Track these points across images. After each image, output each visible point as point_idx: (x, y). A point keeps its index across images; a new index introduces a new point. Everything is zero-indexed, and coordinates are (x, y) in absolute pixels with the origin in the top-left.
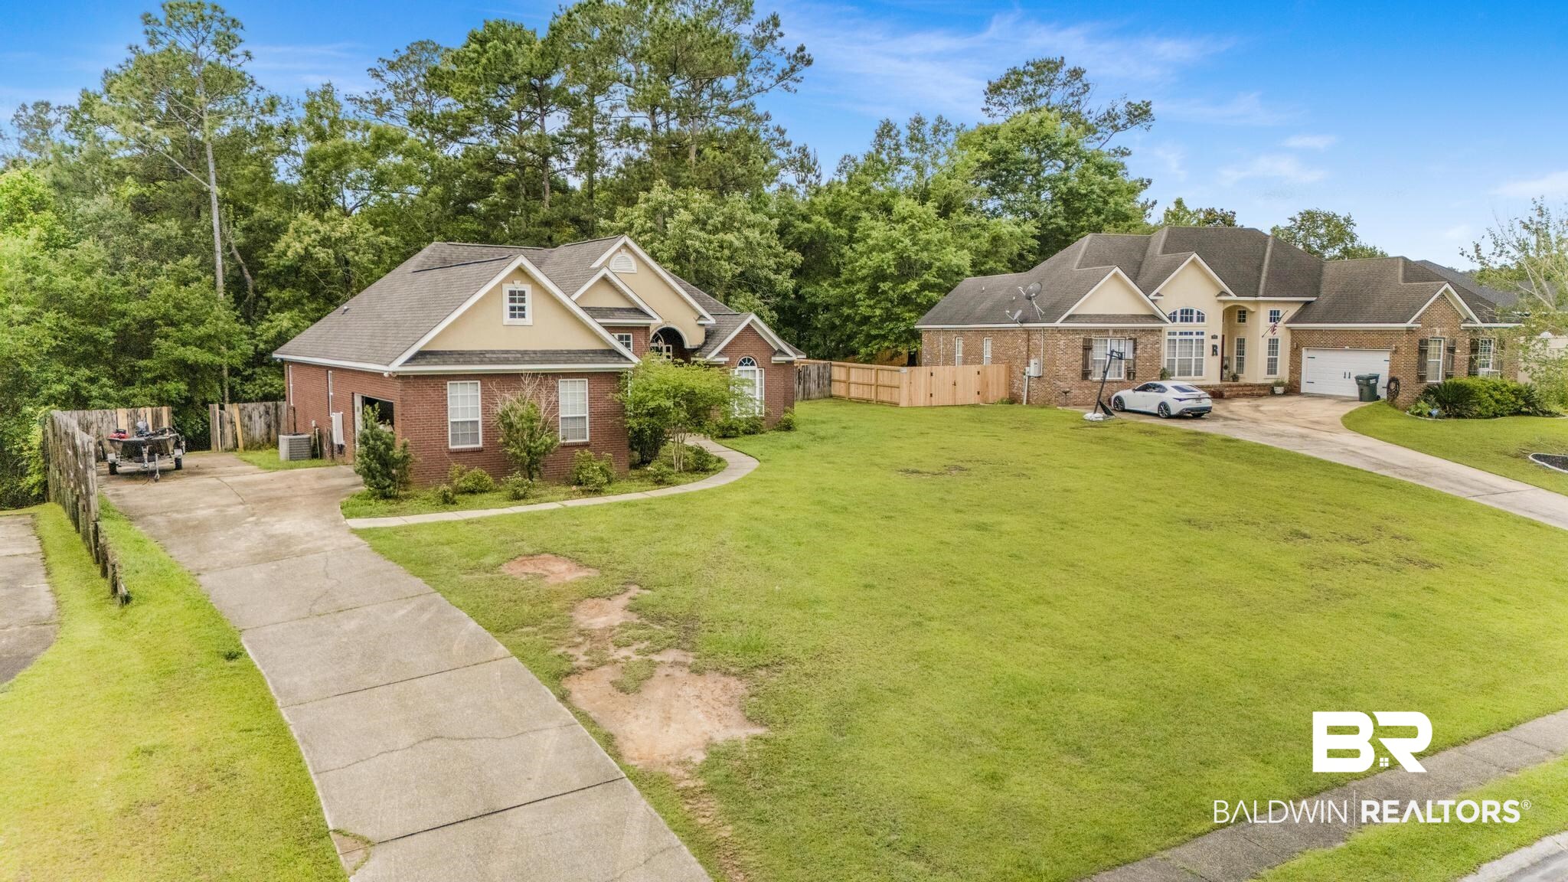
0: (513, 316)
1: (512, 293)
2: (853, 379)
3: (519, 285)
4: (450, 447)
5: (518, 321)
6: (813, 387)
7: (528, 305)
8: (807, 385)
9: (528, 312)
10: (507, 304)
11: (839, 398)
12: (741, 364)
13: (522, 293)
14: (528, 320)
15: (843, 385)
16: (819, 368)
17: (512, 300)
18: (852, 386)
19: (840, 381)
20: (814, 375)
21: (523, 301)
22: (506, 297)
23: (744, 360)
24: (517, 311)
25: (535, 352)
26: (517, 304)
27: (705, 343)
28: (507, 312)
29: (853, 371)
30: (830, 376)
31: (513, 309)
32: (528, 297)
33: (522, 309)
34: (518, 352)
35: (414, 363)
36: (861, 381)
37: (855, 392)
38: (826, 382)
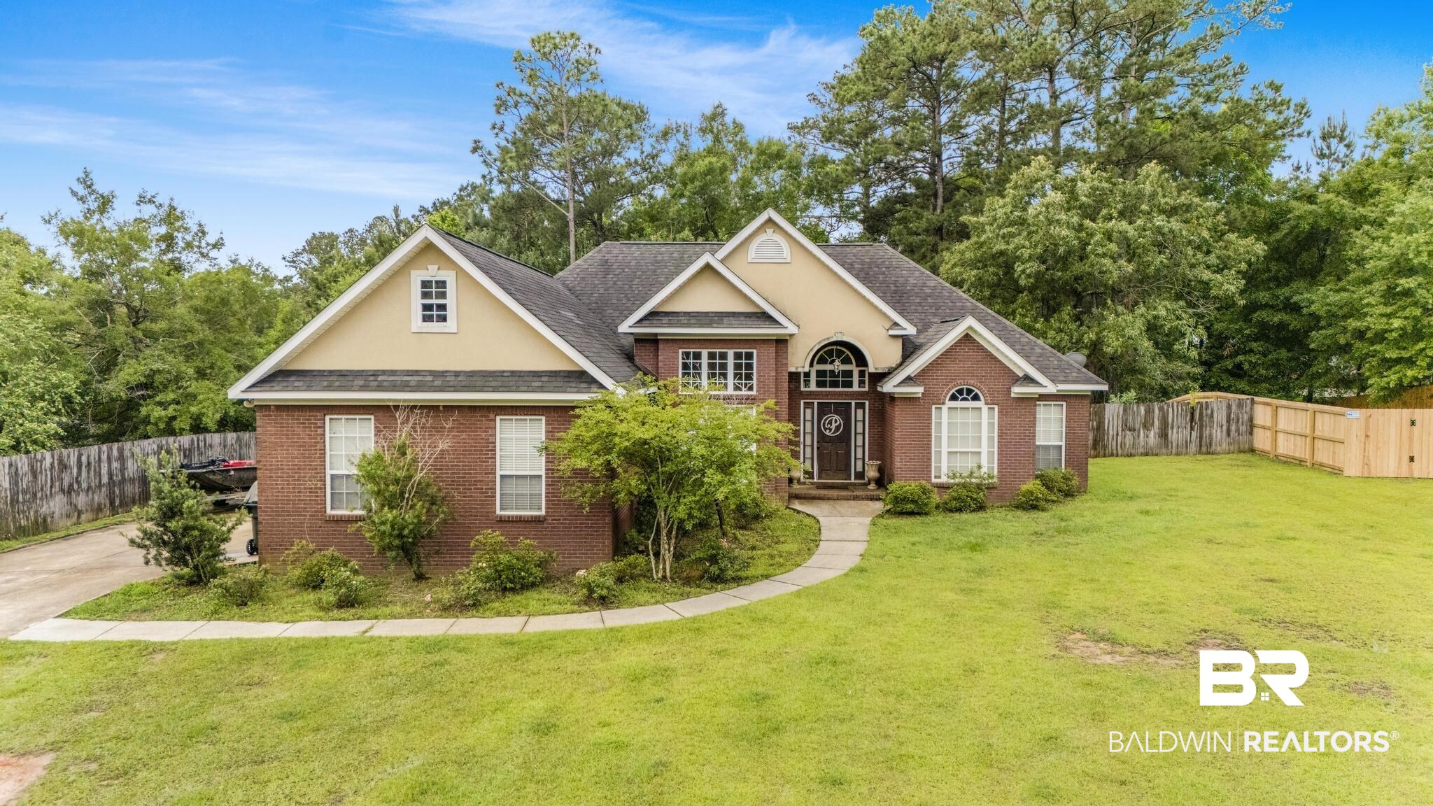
0: (427, 319)
1: (425, 284)
2: (1281, 426)
3: (432, 272)
4: (329, 511)
5: (435, 326)
6: (1218, 434)
7: (450, 301)
8: (1206, 433)
9: (451, 313)
10: (417, 302)
11: (1263, 454)
12: (954, 398)
13: (442, 284)
14: (451, 325)
15: (1268, 433)
16: (1229, 407)
17: (425, 295)
18: (1281, 436)
19: (1264, 427)
20: (1220, 416)
21: (443, 295)
22: (417, 290)
23: (960, 392)
24: (434, 312)
25: (457, 374)
26: (434, 301)
27: (901, 364)
28: (418, 312)
29: (1281, 412)
30: (1251, 419)
31: (427, 307)
32: (451, 289)
33: (442, 307)
34: (431, 373)
35: (267, 386)
36: (1291, 429)
37: (1285, 446)
38: (1243, 428)
